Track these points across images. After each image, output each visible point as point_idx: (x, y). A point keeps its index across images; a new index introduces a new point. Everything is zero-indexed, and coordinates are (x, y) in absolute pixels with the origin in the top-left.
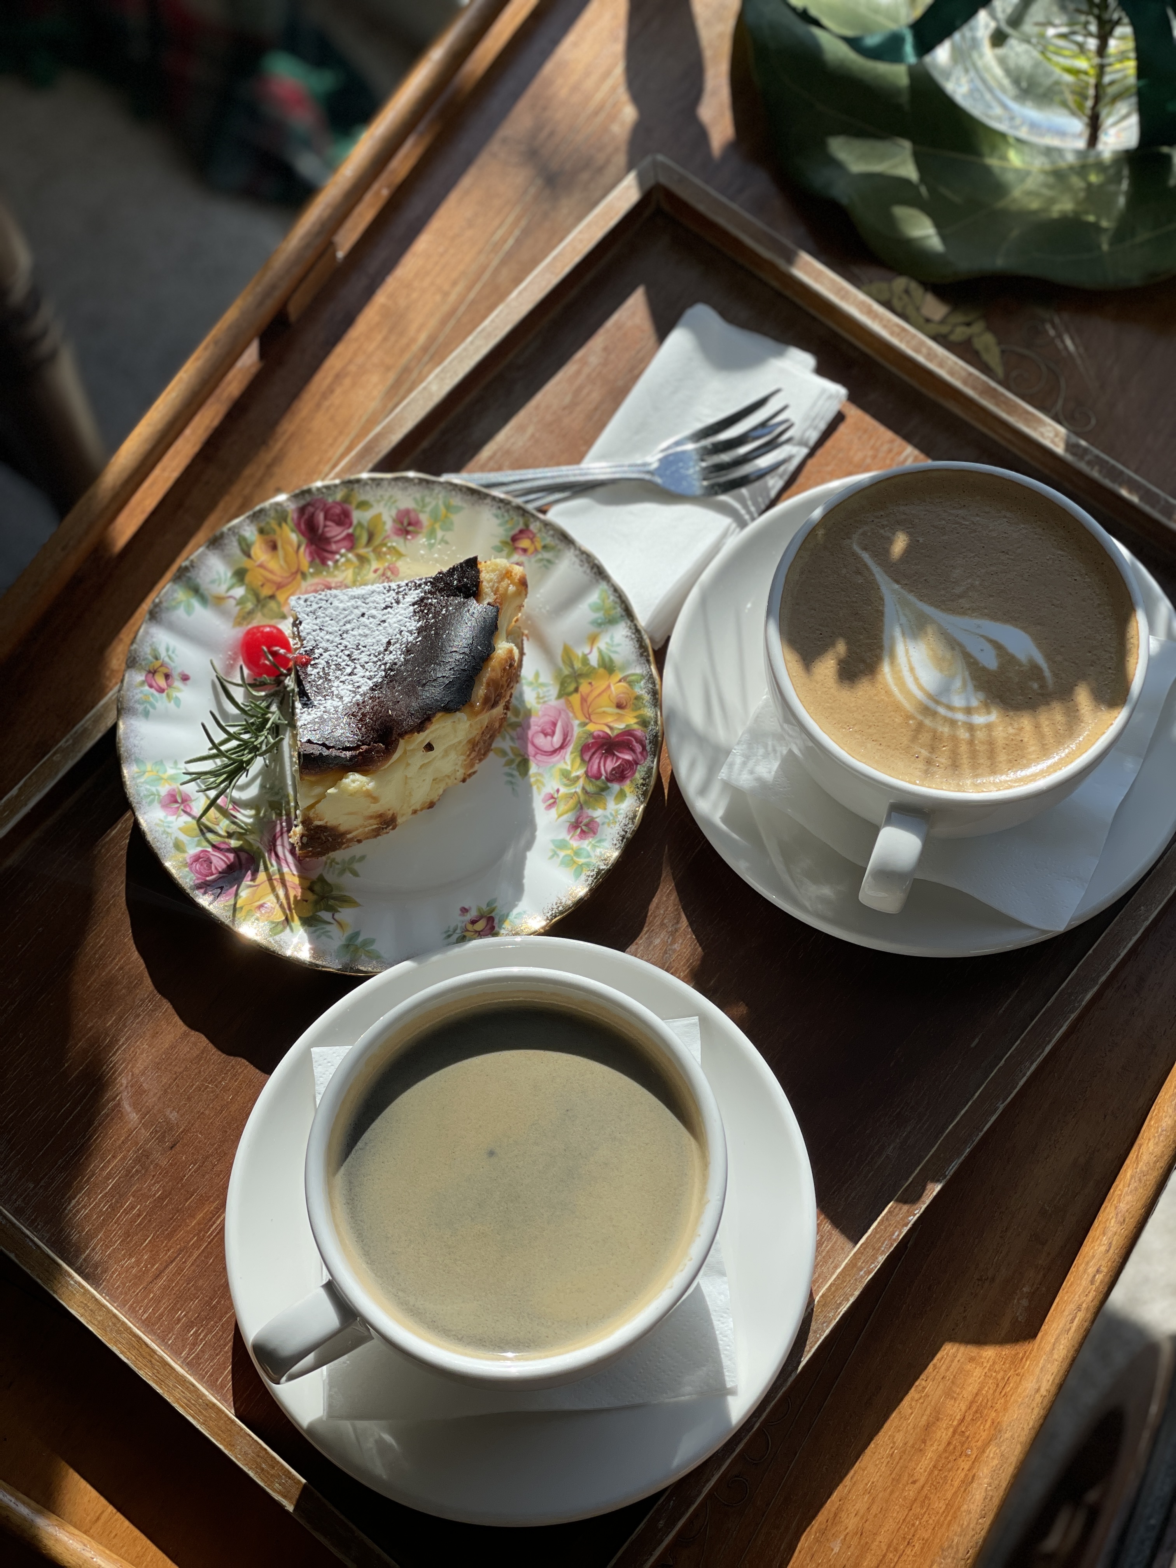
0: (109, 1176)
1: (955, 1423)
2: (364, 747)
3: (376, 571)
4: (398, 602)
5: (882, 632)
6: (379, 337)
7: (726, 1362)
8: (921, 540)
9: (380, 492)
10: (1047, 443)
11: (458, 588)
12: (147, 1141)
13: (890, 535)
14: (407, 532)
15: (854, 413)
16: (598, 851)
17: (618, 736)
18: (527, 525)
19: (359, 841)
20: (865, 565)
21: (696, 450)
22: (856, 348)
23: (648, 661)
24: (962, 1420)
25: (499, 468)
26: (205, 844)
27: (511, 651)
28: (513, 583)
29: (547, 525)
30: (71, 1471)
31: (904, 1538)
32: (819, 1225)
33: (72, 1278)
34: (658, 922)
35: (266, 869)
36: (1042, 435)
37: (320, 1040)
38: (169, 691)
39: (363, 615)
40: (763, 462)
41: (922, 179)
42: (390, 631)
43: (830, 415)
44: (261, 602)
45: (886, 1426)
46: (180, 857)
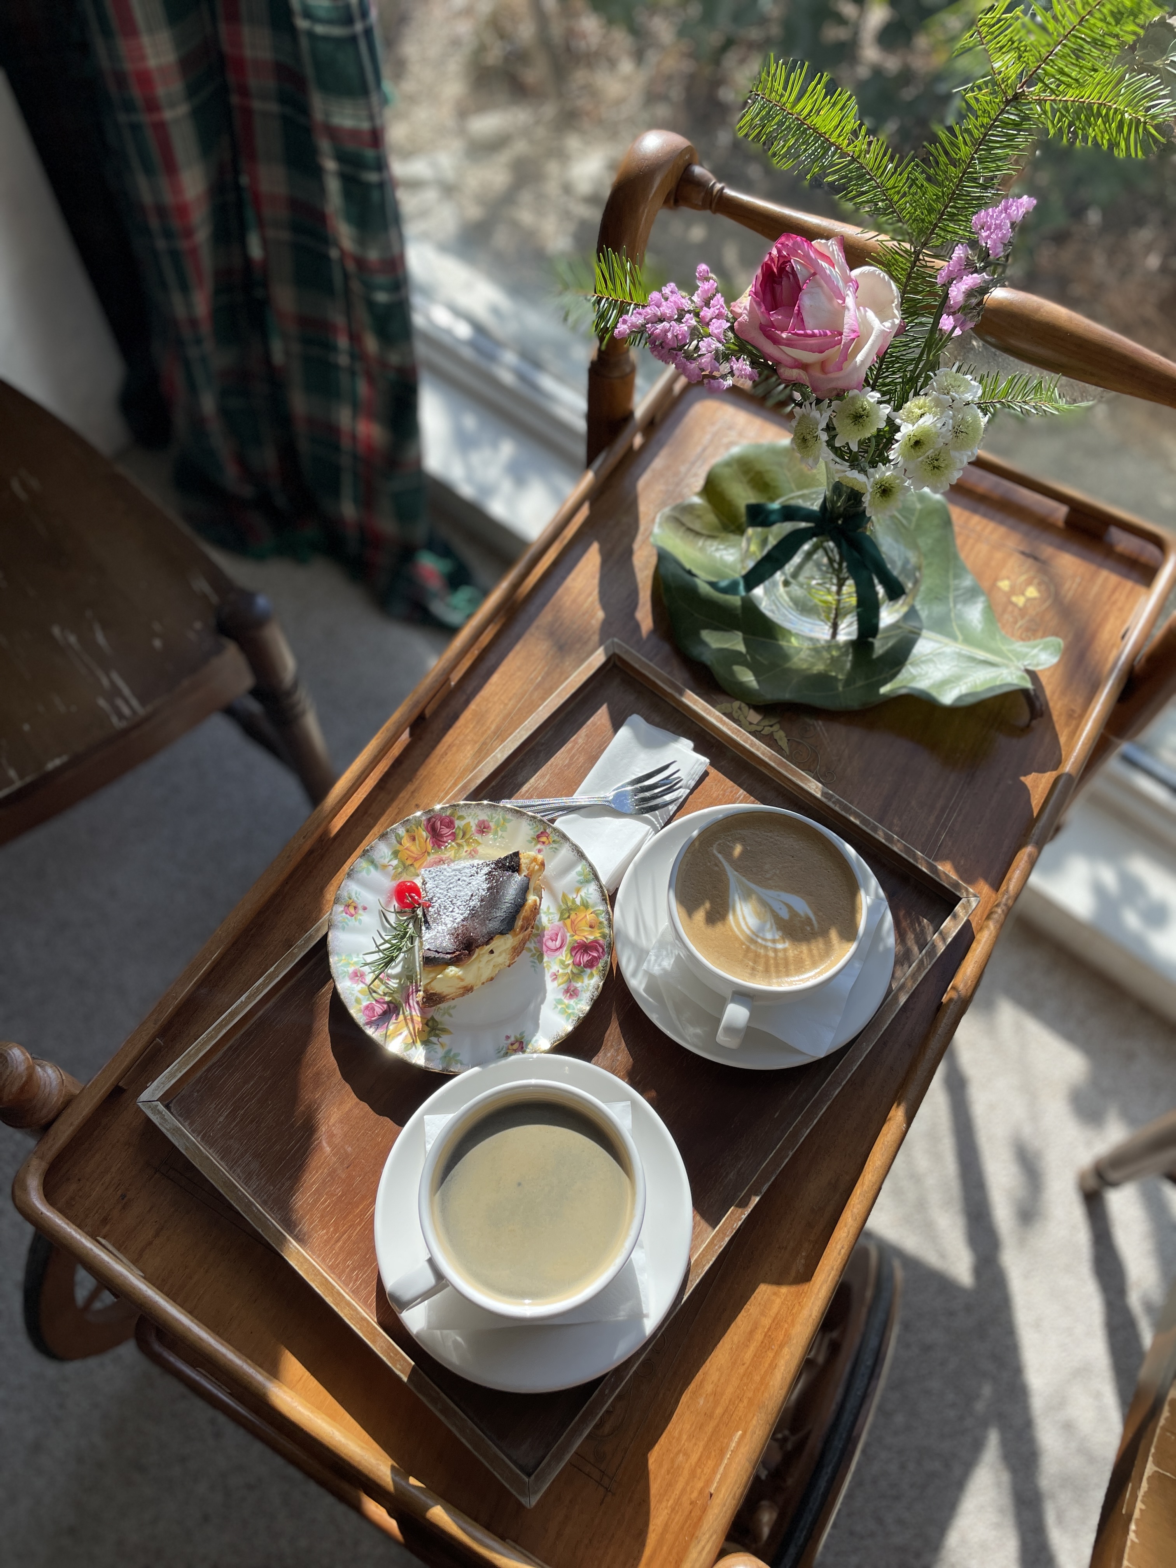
0: (314, 1183)
1: (766, 1330)
2: (458, 953)
3: (466, 851)
4: (477, 873)
5: (728, 897)
6: (471, 726)
7: (643, 1298)
8: (749, 848)
9: (470, 811)
10: (812, 792)
11: (509, 867)
12: (335, 1163)
13: (732, 845)
14: (483, 832)
15: (713, 772)
16: (579, 1006)
17: (590, 943)
18: (545, 830)
19: (453, 999)
20: (720, 862)
21: (632, 790)
22: (714, 738)
23: (606, 903)
24: (769, 1329)
25: (531, 797)
26: (371, 999)
27: (535, 901)
28: (537, 864)
29: (555, 829)
30: (287, 1351)
31: (738, 1397)
32: (694, 1217)
33: (291, 1243)
34: (609, 1044)
35: (404, 1013)
36: (810, 787)
37: (430, 1111)
38: (356, 915)
39: (459, 880)
40: (668, 798)
41: (748, 652)
42: (473, 888)
43: (700, 773)
44: (405, 868)
45: (729, 1331)
46: (358, 1007)
